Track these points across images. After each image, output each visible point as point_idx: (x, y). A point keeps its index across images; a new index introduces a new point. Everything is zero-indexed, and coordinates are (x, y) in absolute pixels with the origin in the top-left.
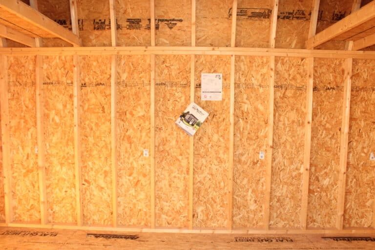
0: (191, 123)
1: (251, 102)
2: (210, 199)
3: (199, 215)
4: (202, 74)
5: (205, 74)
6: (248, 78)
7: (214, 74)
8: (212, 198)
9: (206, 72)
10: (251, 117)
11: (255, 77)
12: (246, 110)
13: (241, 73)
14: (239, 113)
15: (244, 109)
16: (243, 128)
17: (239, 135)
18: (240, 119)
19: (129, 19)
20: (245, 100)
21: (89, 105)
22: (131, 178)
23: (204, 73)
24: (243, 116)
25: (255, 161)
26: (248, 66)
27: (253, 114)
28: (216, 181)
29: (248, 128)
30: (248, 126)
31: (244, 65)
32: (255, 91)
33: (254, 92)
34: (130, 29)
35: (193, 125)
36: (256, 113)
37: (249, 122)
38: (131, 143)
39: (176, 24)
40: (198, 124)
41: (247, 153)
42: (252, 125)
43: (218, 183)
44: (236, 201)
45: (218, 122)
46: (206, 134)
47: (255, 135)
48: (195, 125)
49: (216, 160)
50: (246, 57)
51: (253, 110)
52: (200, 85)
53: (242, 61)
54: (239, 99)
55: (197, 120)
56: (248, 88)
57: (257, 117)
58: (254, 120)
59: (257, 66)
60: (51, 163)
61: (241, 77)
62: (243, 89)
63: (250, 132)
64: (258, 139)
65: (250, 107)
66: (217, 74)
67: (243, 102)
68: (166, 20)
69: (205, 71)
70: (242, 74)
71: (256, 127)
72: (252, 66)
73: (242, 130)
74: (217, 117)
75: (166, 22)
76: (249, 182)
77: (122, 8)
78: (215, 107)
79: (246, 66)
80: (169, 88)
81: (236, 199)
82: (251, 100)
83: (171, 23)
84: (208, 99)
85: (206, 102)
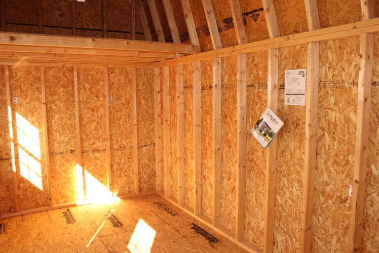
0: (263, 133)
1: (341, 110)
2: (290, 231)
3: (279, 246)
4: (286, 71)
5: (289, 71)
6: (336, 73)
7: (298, 71)
8: (292, 230)
9: (290, 69)
10: (339, 131)
11: (346, 71)
12: (333, 121)
13: (328, 65)
14: (324, 123)
15: (331, 119)
16: (329, 146)
17: (323, 156)
18: (326, 134)
19: (224, 20)
20: (332, 106)
21: (206, 107)
22: (230, 183)
23: (287, 70)
24: (329, 129)
25: (344, 197)
26: (336, 55)
27: (342, 126)
28: (296, 210)
29: (336, 147)
30: (336, 144)
31: (332, 53)
32: (346, 91)
33: (345, 94)
34: (227, 29)
35: (265, 135)
36: (346, 124)
37: (337, 139)
38: (230, 147)
39: (258, 15)
40: (271, 135)
41: (333, 183)
42: (340, 144)
43: (298, 213)
44: (317, 245)
45: (300, 134)
46: (288, 148)
47: (344, 159)
48: (267, 136)
49: (298, 183)
50: (334, 40)
51: (343, 121)
52: (284, 85)
53: (330, 48)
54: (325, 104)
55: (270, 129)
56: (337, 87)
57: (348, 133)
58: (344, 136)
59: (349, 52)
60: (187, 155)
61: (328, 72)
62: (330, 90)
63: (338, 154)
64: (349, 166)
65: (338, 115)
66: (301, 70)
67: (329, 109)
68: (251, 13)
69: (289, 67)
70: (330, 68)
71: (346, 147)
72: (343, 54)
73: (327, 148)
74: (300, 127)
75: (251, 15)
76: (334, 226)
77: (218, 10)
78: (298, 114)
79: (334, 55)
80: (257, 90)
81: (317, 242)
82: (340, 105)
83: (254, 15)
84: (291, 103)
85: (290, 107)
